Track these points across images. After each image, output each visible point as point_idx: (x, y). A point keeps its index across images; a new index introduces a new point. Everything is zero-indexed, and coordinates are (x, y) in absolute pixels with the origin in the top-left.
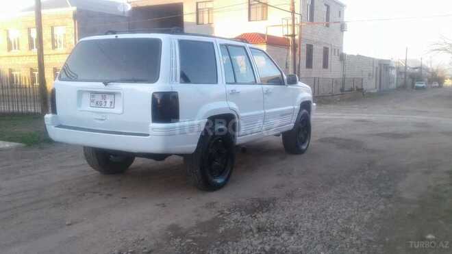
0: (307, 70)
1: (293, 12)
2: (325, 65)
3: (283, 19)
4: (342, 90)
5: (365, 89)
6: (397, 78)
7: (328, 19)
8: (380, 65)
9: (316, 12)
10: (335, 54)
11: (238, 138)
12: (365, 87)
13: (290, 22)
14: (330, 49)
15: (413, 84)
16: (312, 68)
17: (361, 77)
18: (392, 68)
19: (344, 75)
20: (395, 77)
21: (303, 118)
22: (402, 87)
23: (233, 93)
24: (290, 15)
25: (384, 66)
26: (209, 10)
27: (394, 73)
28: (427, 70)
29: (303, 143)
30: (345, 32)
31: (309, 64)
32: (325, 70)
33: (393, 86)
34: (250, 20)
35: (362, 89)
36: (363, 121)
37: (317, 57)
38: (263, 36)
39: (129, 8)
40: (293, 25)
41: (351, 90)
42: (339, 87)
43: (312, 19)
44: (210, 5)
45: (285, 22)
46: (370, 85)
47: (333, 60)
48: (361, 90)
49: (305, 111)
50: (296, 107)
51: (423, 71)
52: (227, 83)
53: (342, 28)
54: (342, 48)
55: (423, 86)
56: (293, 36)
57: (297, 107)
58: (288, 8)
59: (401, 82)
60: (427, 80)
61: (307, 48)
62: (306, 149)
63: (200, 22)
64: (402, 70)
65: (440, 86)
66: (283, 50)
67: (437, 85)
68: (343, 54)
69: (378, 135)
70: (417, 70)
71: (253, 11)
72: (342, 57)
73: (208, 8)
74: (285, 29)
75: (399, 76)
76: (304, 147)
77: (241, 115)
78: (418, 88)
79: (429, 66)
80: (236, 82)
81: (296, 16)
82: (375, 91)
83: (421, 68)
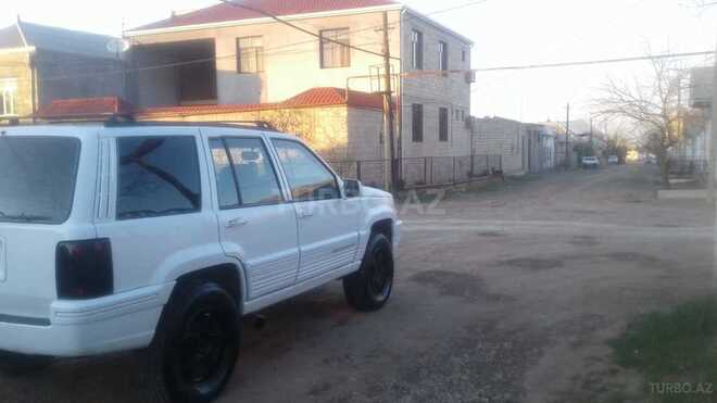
0: (415, 143)
1: (387, 56)
2: (443, 136)
3: (371, 66)
4: (470, 174)
5: (505, 171)
6: (556, 153)
7: (445, 67)
8: (529, 132)
9: (425, 55)
10: (457, 119)
11: (246, 303)
12: (505, 169)
13: (383, 71)
14: (449, 110)
15: (580, 160)
16: (421, 140)
17: (498, 152)
18: (548, 136)
19: (473, 151)
20: (553, 151)
21: (378, 249)
22: (563, 166)
23: (232, 225)
24: (381, 60)
25: (534, 134)
26: (258, 50)
27: (550, 143)
28: (601, 137)
29: (380, 290)
30: (472, 84)
31: (418, 135)
32: (443, 143)
33: (550, 163)
34: (322, 66)
35: (501, 172)
36: (492, 234)
37: (430, 124)
38: (341, 92)
39: (126, 46)
40: (388, 76)
41: (485, 174)
42: (466, 168)
43: (419, 65)
44: (258, 43)
45: (374, 72)
46: (513, 164)
47: (455, 127)
48: (499, 173)
49: (381, 236)
50: (362, 233)
51: (594, 139)
52: (221, 208)
53: (469, 77)
54: (468, 109)
55: (595, 164)
56: (388, 93)
57: (365, 232)
58: (379, 48)
59: (562, 157)
60: (600, 152)
61: (413, 110)
62: (385, 301)
63: (245, 68)
64: (563, 139)
65: (621, 161)
66: (375, 115)
67: (616, 160)
68: (470, 117)
69: (510, 263)
70: (584, 138)
71: (327, 54)
72: (469, 123)
73: (257, 48)
74: (375, 82)
75: (559, 148)
76: (380, 298)
77: (250, 262)
78: (586, 167)
79: (603, 131)
80: (240, 204)
81: (391, 61)
82: (522, 173)
83: (591, 134)
